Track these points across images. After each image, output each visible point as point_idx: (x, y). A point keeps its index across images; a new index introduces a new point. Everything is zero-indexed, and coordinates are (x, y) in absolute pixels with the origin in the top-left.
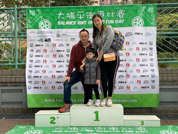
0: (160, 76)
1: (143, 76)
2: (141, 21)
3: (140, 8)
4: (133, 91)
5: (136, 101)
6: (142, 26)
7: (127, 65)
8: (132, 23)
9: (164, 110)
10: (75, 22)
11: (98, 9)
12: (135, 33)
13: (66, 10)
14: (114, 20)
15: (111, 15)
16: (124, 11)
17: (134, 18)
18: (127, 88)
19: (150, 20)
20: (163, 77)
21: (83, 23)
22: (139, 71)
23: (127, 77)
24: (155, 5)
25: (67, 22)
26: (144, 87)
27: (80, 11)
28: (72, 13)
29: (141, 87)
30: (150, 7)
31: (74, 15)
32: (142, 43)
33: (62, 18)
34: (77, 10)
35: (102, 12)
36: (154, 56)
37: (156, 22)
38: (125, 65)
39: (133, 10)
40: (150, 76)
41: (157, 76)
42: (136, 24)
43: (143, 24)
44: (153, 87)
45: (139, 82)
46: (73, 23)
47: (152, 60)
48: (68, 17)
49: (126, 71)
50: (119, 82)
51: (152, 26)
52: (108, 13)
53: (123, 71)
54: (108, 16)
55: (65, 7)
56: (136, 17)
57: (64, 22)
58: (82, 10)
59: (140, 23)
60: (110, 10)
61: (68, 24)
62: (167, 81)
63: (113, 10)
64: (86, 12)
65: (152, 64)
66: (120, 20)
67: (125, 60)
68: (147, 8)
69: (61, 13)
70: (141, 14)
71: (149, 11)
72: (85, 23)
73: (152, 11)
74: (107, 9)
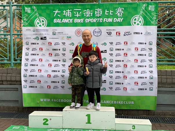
0: (159, 78)
1: (141, 78)
2: (141, 19)
3: (140, 6)
4: (130, 92)
5: (133, 103)
6: (142, 25)
7: (124, 66)
8: (131, 22)
9: (162, 113)
10: (71, 20)
11: (96, 7)
12: (134, 33)
13: (63, 7)
14: (112, 19)
15: (109, 13)
16: (123, 8)
17: (133, 17)
18: (124, 89)
19: (151, 19)
20: (161, 79)
21: (79, 21)
22: (137, 72)
23: (124, 78)
24: (157, 3)
25: (63, 19)
26: (141, 89)
27: (78, 9)
28: (68, 11)
29: (139, 89)
30: (151, 5)
31: (71, 12)
32: (141, 43)
33: (58, 15)
34: (74, 7)
35: (99, 9)
36: (154, 57)
37: (157, 21)
38: (122, 66)
39: (133, 8)
40: (148, 78)
41: (155, 78)
42: (135, 23)
43: (143, 22)
44: (151, 89)
45: (136, 83)
46: (69, 21)
47: (151, 61)
48: (64, 14)
49: (123, 72)
50: (116, 83)
51: (152, 25)
52: (106, 11)
53: (120, 72)
54: (106, 14)
55: (61, 5)
56: (136, 16)
57: (60, 19)
58: (79, 7)
59: (140, 22)
60: (108, 8)
61: (64, 21)
62: (166, 83)
63: (112, 8)
64: (83, 10)
65: (151, 65)
66: (119, 19)
67: (123, 61)
68: (148, 6)
69: (57, 10)
70: (141, 13)
71: (149, 9)
72: (82, 21)
73: (153, 10)
74: (105, 7)
